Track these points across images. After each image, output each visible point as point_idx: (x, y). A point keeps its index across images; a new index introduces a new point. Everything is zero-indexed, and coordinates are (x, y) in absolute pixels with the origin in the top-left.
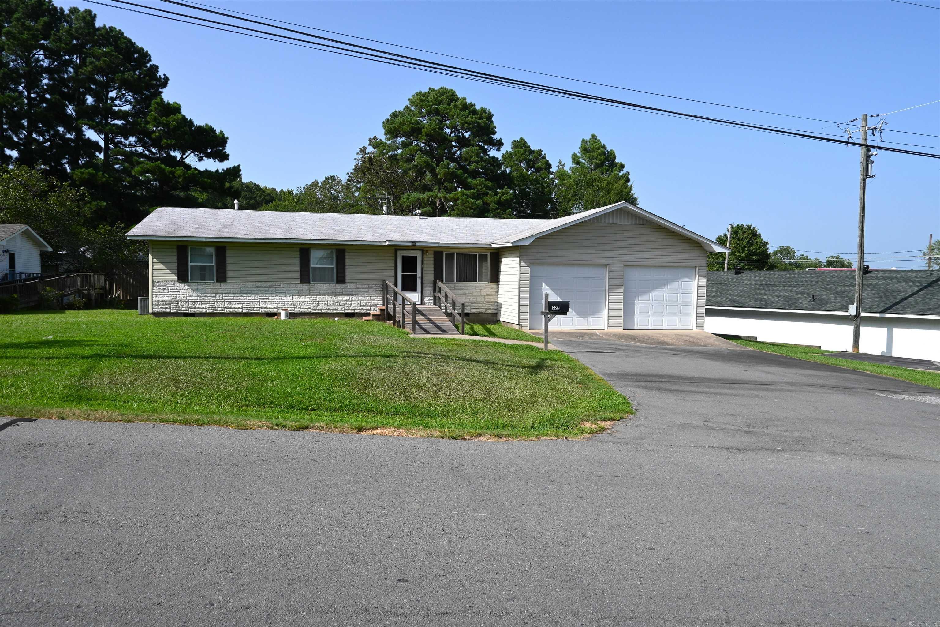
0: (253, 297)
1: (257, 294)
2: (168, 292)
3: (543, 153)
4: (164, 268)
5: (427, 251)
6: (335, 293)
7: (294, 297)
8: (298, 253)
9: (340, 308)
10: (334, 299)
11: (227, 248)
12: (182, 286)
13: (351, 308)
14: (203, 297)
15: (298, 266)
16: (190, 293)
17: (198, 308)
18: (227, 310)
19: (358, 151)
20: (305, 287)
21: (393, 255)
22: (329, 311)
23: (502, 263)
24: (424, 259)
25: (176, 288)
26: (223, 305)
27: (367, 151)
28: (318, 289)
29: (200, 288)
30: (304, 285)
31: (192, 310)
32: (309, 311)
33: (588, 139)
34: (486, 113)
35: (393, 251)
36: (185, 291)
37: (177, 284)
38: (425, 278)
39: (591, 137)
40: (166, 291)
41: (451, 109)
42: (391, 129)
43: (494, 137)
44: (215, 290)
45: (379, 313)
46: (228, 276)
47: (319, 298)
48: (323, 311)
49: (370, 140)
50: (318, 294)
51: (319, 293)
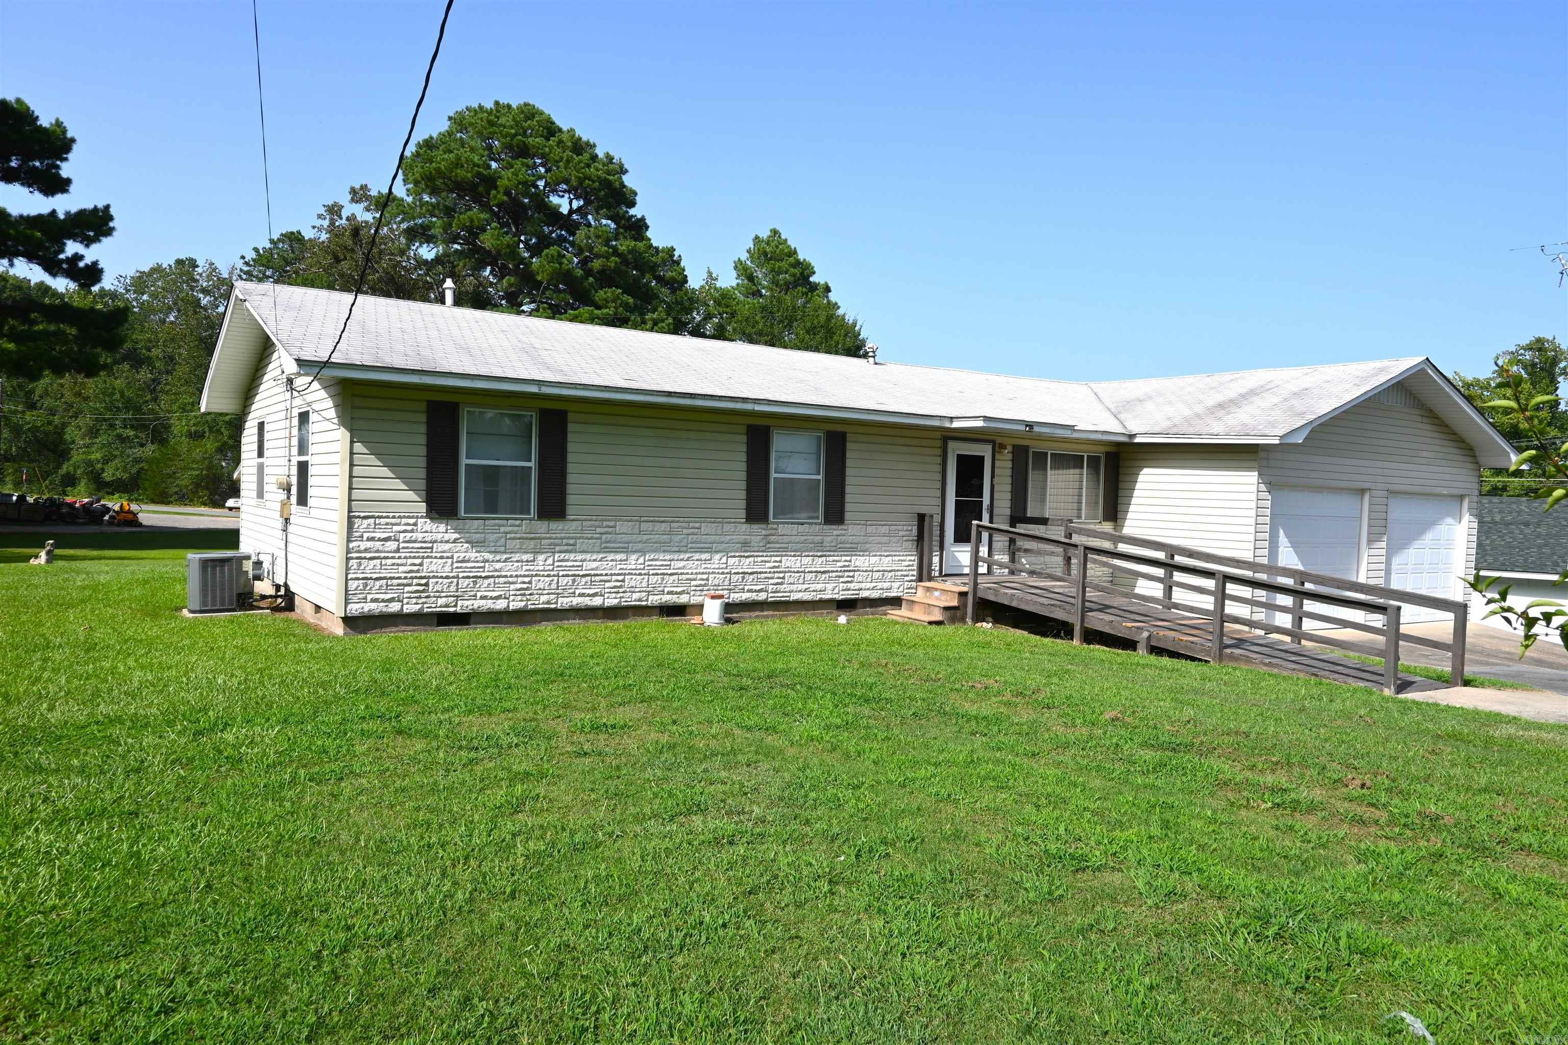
0: (634, 561)
1: (643, 552)
2: (398, 550)
3: (676, 254)
4: (386, 472)
5: (1003, 446)
6: (820, 549)
7: (731, 561)
8: (744, 438)
9: (830, 587)
10: (819, 563)
11: (570, 416)
12: (440, 530)
13: (851, 586)
14: (498, 566)
15: (743, 475)
16: (462, 550)
17: (482, 598)
18: (564, 602)
19: (322, 211)
20: (758, 529)
21: (939, 452)
22: (806, 597)
23: (1141, 478)
24: (997, 463)
25: (420, 536)
26: (554, 586)
27: (345, 213)
28: (786, 539)
29: (492, 537)
30: (755, 526)
31: (465, 605)
32: (762, 596)
33: (765, 237)
34: (612, 163)
35: (939, 443)
36: (447, 547)
37: (426, 524)
38: (996, 511)
39: (769, 233)
40: (392, 545)
41: (551, 147)
42: (431, 173)
43: (632, 212)
44: (533, 542)
45: (955, 603)
46: (571, 499)
47: (789, 562)
48: (795, 597)
49: (353, 191)
50: (784, 550)
51: (786, 549)
